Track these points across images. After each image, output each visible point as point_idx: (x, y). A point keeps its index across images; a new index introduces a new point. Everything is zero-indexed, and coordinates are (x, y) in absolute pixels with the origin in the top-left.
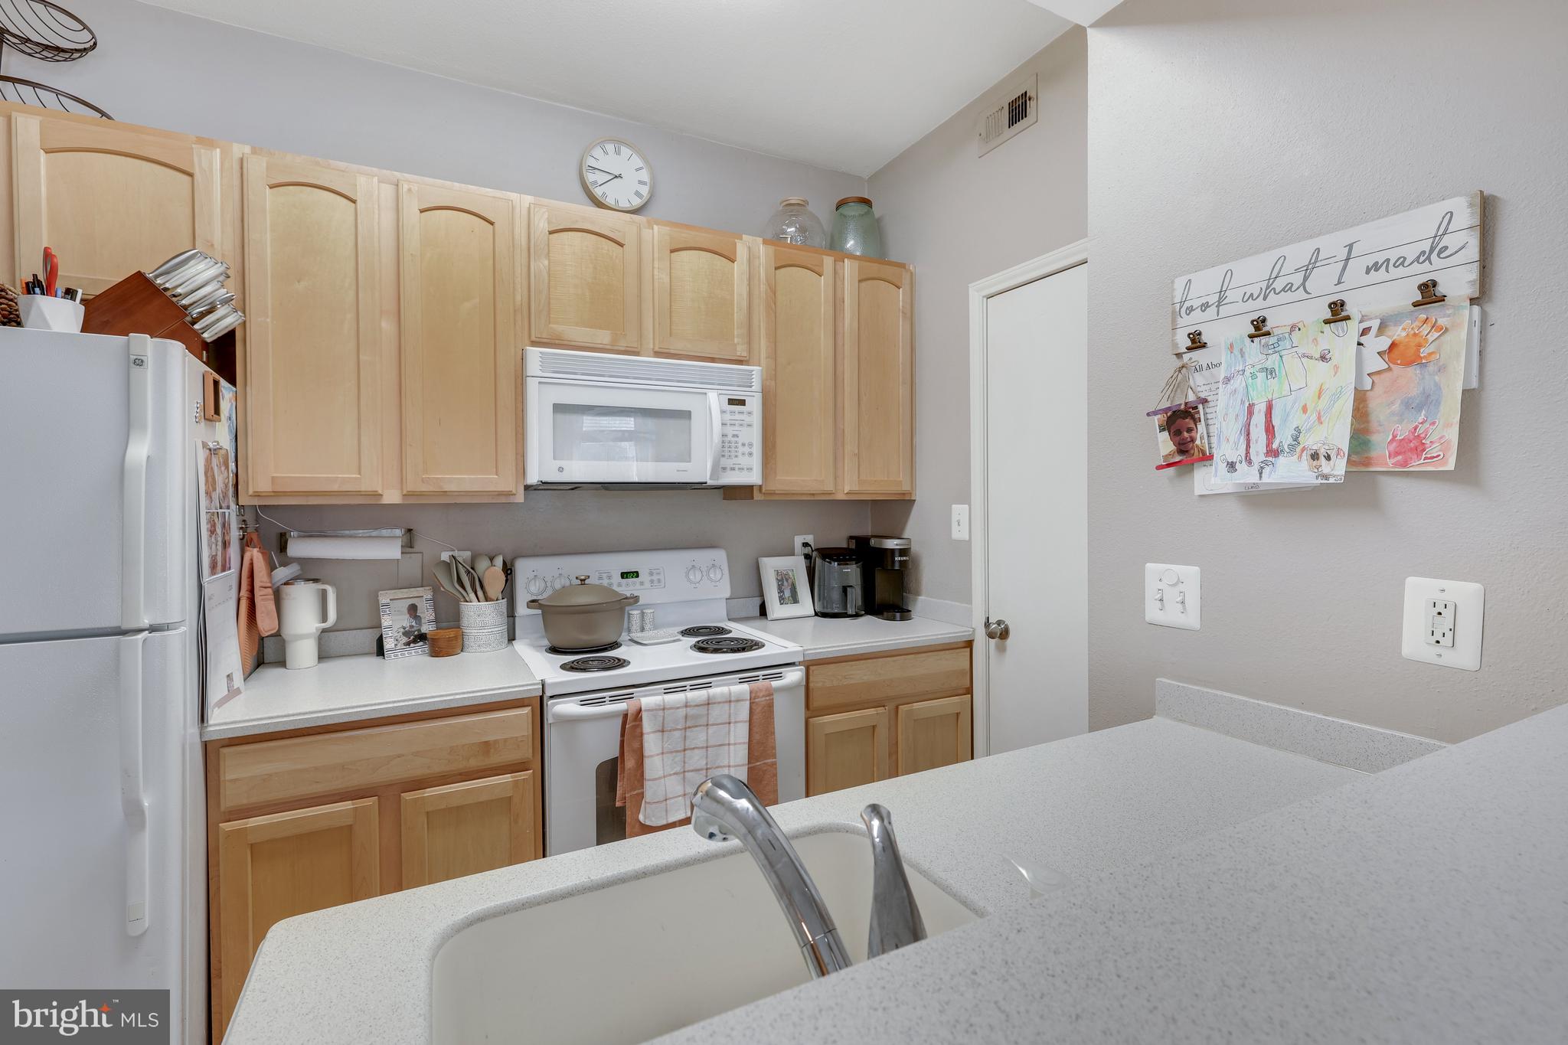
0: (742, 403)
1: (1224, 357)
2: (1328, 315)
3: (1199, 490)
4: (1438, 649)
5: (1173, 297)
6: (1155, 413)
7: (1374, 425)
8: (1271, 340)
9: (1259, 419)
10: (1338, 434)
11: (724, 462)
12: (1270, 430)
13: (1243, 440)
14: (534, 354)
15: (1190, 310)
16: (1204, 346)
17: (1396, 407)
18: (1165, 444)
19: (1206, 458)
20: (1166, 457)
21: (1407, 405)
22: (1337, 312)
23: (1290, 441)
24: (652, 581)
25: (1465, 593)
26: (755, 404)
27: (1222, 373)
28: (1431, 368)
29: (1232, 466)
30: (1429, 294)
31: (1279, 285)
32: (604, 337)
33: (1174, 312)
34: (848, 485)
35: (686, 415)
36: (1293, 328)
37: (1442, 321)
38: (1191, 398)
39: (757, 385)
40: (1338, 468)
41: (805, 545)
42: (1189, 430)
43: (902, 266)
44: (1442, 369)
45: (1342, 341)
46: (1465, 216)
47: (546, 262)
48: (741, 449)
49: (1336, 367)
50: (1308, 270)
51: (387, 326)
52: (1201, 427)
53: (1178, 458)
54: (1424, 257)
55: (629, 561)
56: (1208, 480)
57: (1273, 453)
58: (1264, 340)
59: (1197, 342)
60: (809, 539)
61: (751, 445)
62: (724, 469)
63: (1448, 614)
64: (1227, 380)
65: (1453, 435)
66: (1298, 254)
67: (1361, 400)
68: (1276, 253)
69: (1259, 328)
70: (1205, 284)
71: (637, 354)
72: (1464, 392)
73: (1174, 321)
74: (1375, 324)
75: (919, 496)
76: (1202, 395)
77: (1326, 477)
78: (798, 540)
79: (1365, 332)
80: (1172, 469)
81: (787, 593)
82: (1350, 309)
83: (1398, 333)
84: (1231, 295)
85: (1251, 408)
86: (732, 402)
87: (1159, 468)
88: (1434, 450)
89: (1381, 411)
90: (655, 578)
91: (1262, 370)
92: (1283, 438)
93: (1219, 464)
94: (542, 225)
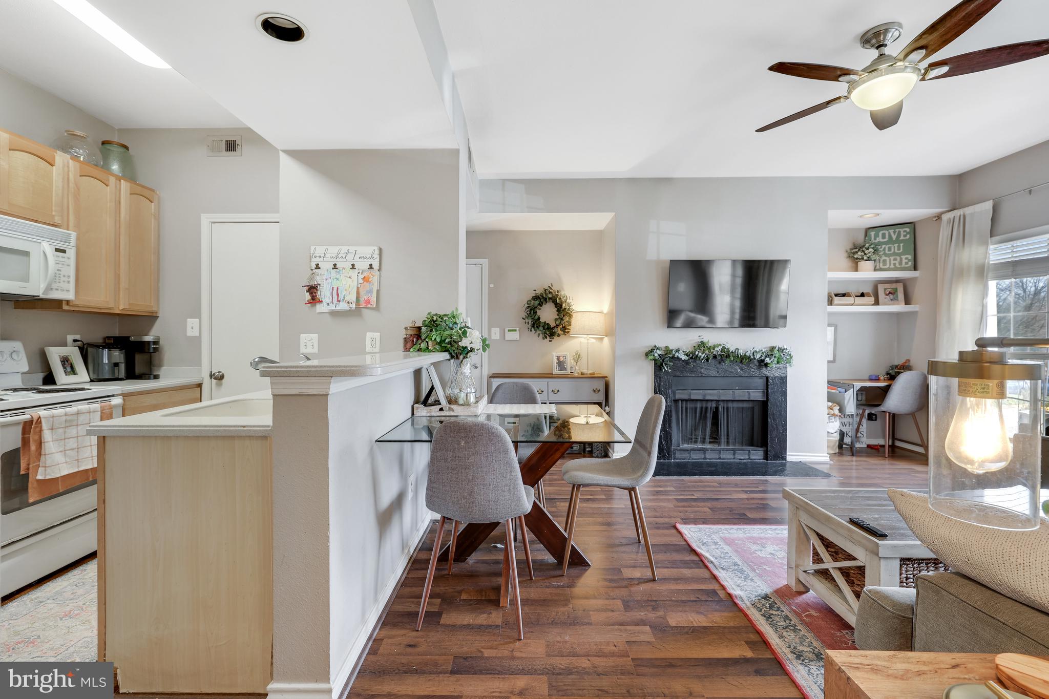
0: (64, 252)
1: (325, 273)
2: (351, 267)
3: (318, 311)
4: (373, 349)
5: (310, 252)
6: (305, 286)
7: (361, 296)
8: (338, 270)
9: (335, 292)
10: (353, 297)
11: (52, 285)
12: (338, 295)
13: (331, 297)
15: (316, 257)
16: (320, 268)
17: (365, 292)
18: (308, 296)
19: (321, 302)
20: (308, 301)
21: (367, 291)
22: (353, 267)
23: (343, 298)
25: (377, 335)
26: (72, 254)
27: (325, 277)
28: (371, 284)
29: (328, 304)
30: (371, 267)
31: (340, 256)
33: (310, 256)
34: (121, 306)
35: (27, 254)
36: (343, 268)
37: (373, 274)
38: (316, 283)
39: (75, 242)
40: (353, 306)
41: (75, 341)
42: (315, 293)
43: (153, 191)
44: (373, 284)
45: (354, 274)
46: (377, 252)
48: (63, 279)
49: (353, 281)
50: (347, 254)
52: (319, 292)
53: (312, 301)
54: (370, 258)
56: (320, 308)
57: (339, 301)
58: (336, 270)
59: (318, 267)
60: (78, 337)
61: (69, 277)
62: (52, 288)
63: (374, 340)
64: (326, 279)
65: (375, 299)
66: (344, 249)
67: (358, 289)
68: (339, 247)
69: (335, 266)
70: (320, 251)
72: (377, 290)
73: (310, 259)
74: (361, 271)
75: (160, 314)
76: (319, 283)
77: (351, 308)
78: (70, 338)
79: (359, 273)
80: (309, 304)
81: (69, 369)
82: (356, 266)
83: (365, 274)
84: (328, 256)
85: (333, 288)
86: (56, 250)
87: (306, 304)
88: (372, 303)
89: (362, 293)
91: (336, 278)
92: (341, 298)
93: (324, 303)
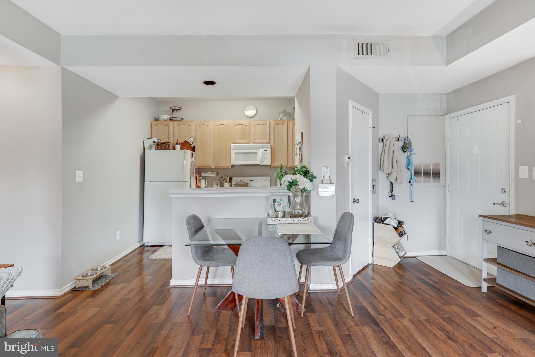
0: (267, 150)
11: (263, 161)
14: (232, 145)
24: (255, 182)
26: (269, 150)
32: (243, 141)
35: (256, 153)
39: (269, 147)
47: (234, 130)
48: (266, 158)
51: (213, 143)
55: (251, 178)
61: (268, 158)
62: (263, 162)
71: (249, 143)
86: (264, 150)
90: (256, 181)
94: (234, 125)
